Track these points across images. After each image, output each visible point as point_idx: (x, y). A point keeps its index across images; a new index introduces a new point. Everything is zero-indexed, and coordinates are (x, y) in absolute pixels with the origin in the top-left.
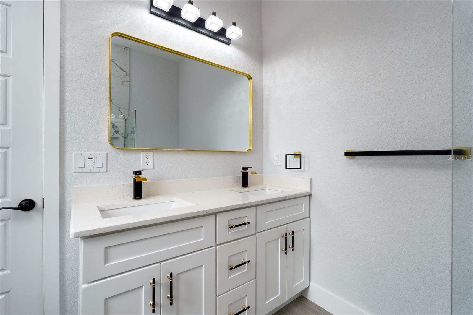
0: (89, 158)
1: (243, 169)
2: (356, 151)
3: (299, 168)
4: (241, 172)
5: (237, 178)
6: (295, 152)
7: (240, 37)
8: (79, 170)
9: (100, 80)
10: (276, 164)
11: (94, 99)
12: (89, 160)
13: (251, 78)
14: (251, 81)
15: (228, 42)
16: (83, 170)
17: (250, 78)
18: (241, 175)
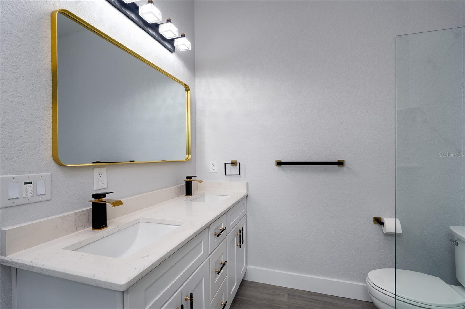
0: (26, 183)
1: (187, 177)
2: (283, 161)
3: (239, 174)
4: (185, 181)
5: (181, 187)
6: (232, 161)
7: (189, 50)
8: (10, 203)
9: (40, 70)
10: (212, 171)
11: (30, 96)
12: (26, 186)
13: (189, 90)
14: (189, 92)
15: (173, 50)
16: (17, 202)
17: (187, 89)
18: (185, 184)
